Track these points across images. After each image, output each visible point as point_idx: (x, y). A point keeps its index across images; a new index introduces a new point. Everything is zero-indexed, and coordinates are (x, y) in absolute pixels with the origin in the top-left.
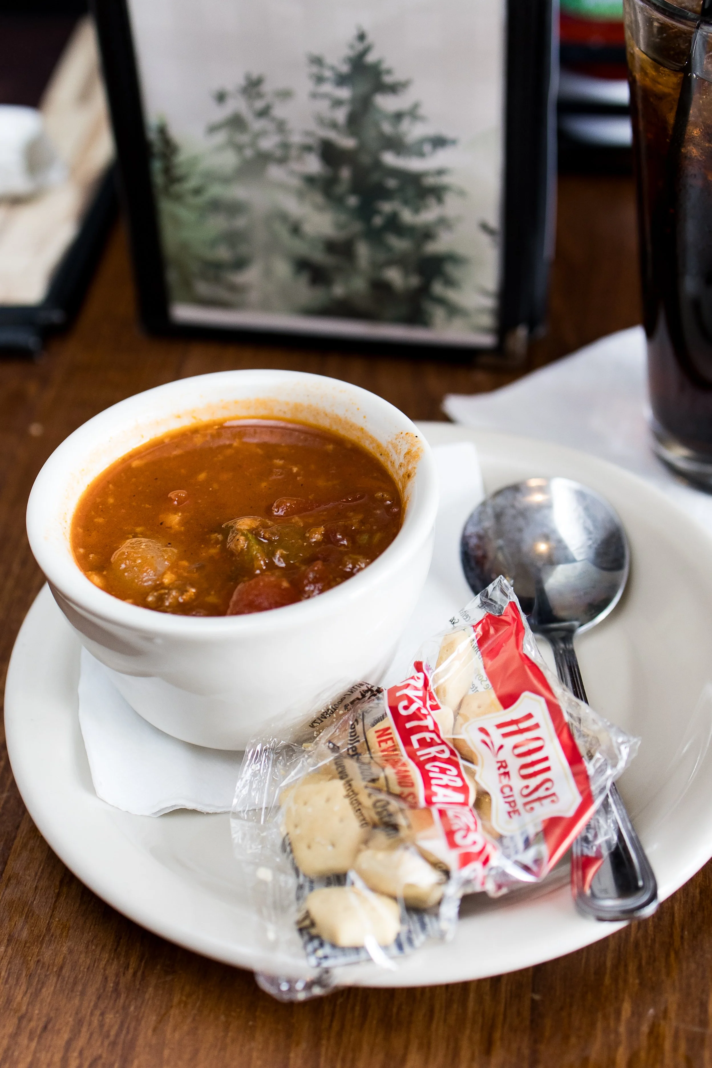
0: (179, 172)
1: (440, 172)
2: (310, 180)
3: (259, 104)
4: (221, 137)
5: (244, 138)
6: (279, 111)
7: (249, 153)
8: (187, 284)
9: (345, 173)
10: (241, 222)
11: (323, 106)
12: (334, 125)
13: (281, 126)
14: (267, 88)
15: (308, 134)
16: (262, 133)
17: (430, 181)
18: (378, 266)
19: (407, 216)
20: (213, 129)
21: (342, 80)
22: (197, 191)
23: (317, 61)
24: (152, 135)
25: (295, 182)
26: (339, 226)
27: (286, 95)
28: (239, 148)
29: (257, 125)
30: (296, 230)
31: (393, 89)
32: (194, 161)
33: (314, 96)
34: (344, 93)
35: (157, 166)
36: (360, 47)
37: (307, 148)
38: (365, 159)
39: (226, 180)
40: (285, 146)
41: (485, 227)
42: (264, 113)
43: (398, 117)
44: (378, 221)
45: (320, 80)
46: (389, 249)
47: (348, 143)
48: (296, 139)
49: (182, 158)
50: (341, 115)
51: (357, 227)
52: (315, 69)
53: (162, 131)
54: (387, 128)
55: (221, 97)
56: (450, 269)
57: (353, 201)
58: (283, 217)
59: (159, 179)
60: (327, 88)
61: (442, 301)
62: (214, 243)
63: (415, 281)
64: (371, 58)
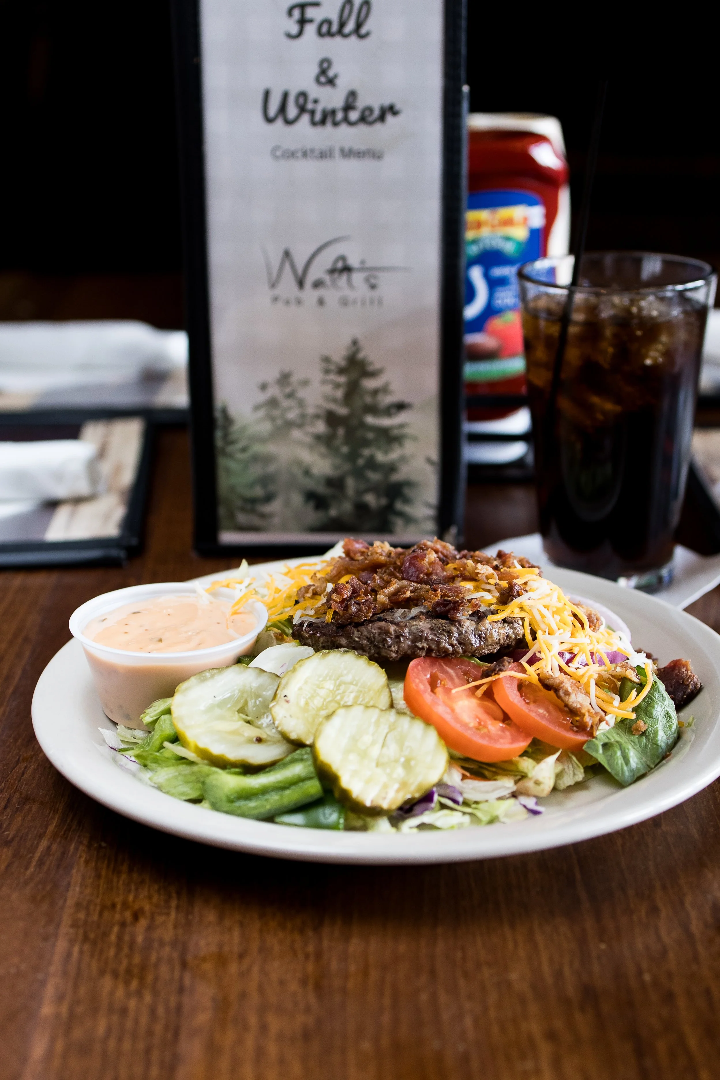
0: (233, 437)
1: (402, 426)
2: (318, 438)
3: (288, 390)
4: (261, 413)
5: (276, 413)
6: (301, 393)
7: (279, 422)
8: (232, 516)
9: (341, 431)
10: (271, 468)
11: (328, 389)
12: (335, 400)
13: (301, 403)
14: (294, 379)
15: (318, 407)
16: (290, 409)
17: (395, 432)
18: (360, 493)
19: (380, 457)
20: (257, 408)
21: (341, 371)
22: (244, 450)
23: (326, 360)
24: (218, 414)
25: (308, 439)
26: (336, 467)
27: (305, 383)
28: (272, 419)
29: (285, 403)
30: (307, 472)
31: (373, 374)
32: (244, 429)
33: (324, 382)
34: (342, 379)
35: (219, 434)
36: (354, 349)
37: (317, 417)
38: (354, 422)
39: (263, 440)
40: (303, 416)
41: (429, 461)
42: (291, 395)
43: (375, 392)
44: (361, 462)
45: (327, 371)
46: (367, 480)
47: (343, 411)
48: (311, 410)
49: (235, 428)
50: (339, 394)
51: (347, 467)
52: (324, 365)
53: (224, 411)
54: (368, 400)
55: (264, 387)
56: (407, 491)
57: (345, 449)
58: (299, 463)
59: (219, 443)
60: (332, 377)
61: (401, 514)
62: (252, 485)
63: (384, 501)
64: (361, 355)
